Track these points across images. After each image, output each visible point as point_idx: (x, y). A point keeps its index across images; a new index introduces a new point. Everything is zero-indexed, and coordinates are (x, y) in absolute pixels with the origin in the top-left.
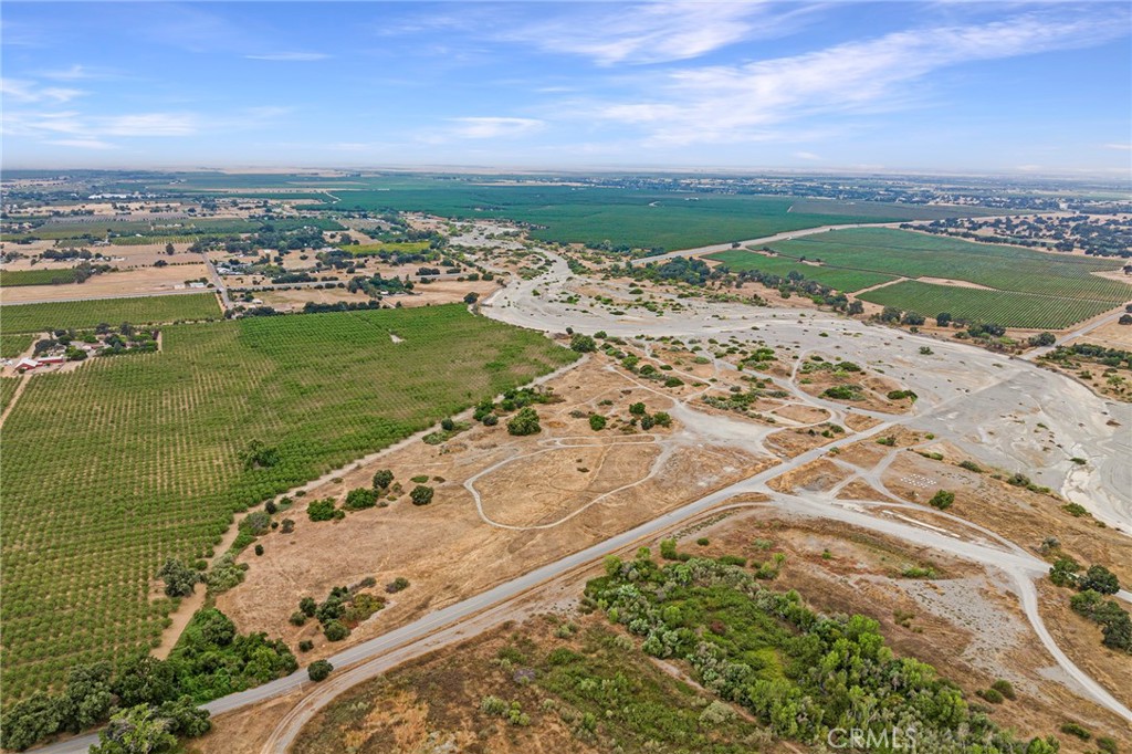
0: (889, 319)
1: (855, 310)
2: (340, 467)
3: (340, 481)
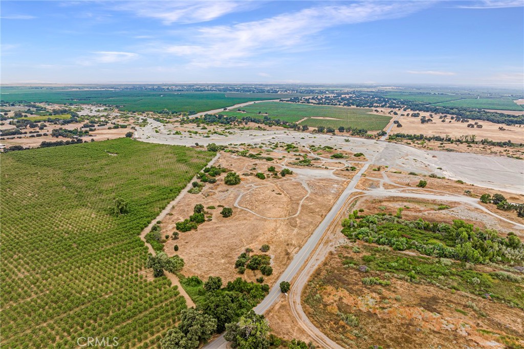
0: (321, 131)
1: (305, 129)
2: (164, 208)
3: (172, 214)
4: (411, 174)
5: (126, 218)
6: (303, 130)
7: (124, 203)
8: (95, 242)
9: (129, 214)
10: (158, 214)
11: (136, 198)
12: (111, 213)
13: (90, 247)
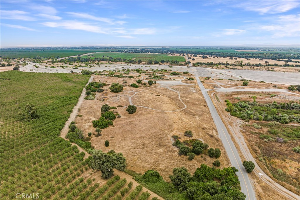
0: (151, 63)
2: (71, 111)
3: (81, 116)
4: (229, 80)
5: (39, 122)
6: (139, 63)
7: (35, 108)
8: (13, 148)
9: (41, 118)
10: (69, 117)
11: (42, 106)
12: (22, 118)
13: (8, 154)
